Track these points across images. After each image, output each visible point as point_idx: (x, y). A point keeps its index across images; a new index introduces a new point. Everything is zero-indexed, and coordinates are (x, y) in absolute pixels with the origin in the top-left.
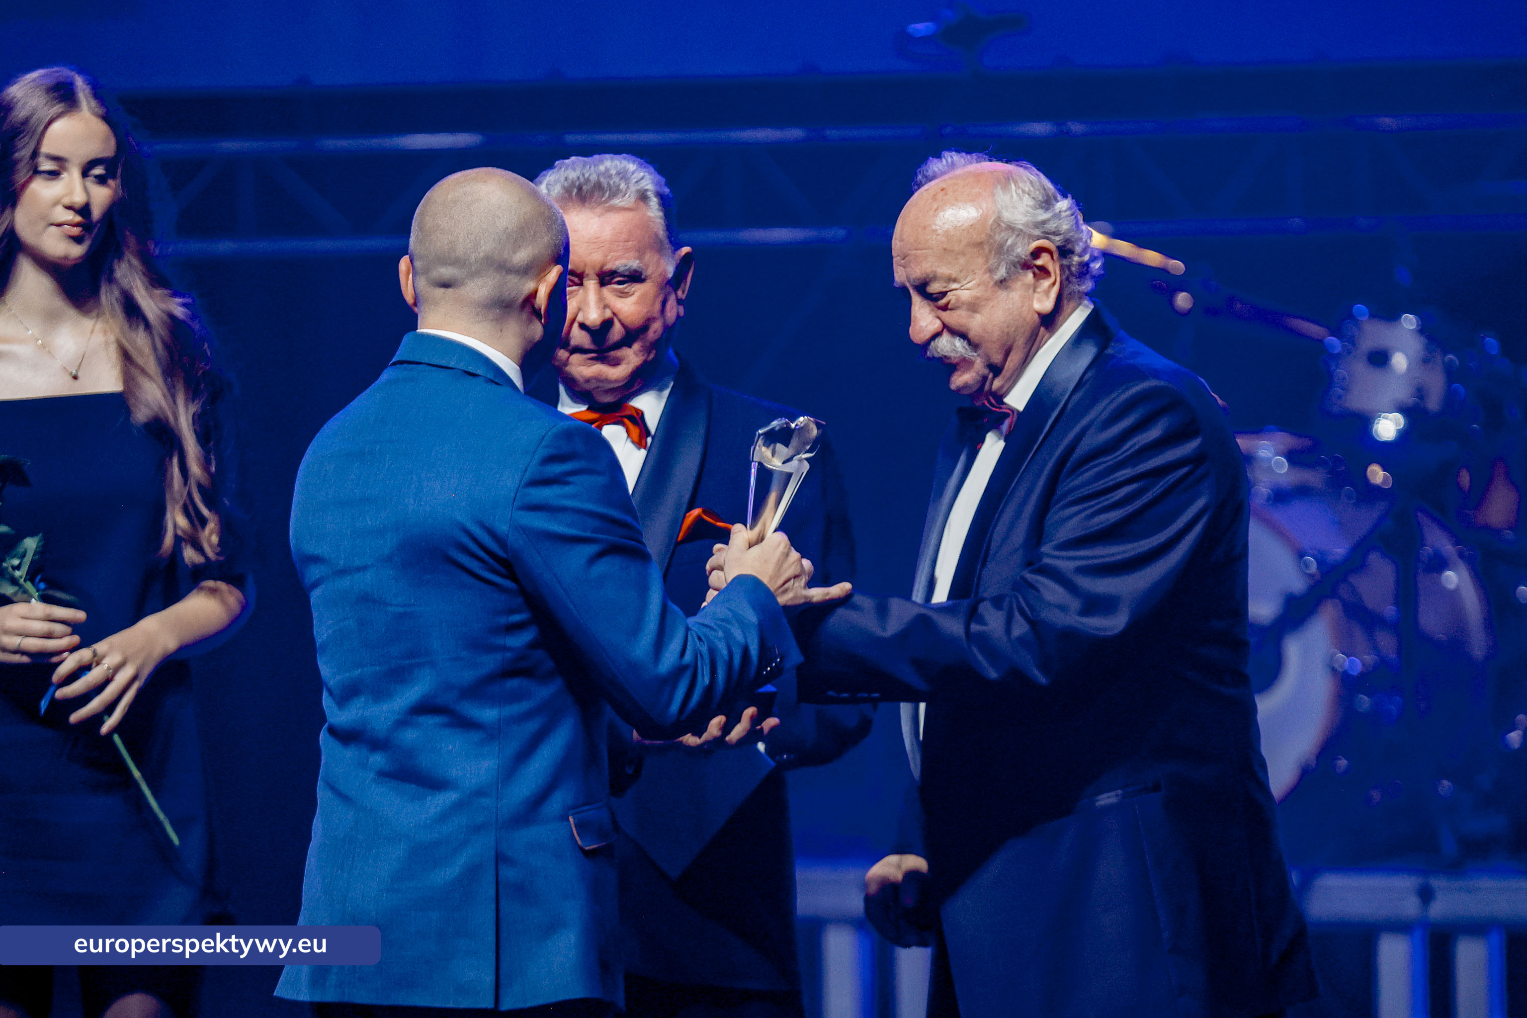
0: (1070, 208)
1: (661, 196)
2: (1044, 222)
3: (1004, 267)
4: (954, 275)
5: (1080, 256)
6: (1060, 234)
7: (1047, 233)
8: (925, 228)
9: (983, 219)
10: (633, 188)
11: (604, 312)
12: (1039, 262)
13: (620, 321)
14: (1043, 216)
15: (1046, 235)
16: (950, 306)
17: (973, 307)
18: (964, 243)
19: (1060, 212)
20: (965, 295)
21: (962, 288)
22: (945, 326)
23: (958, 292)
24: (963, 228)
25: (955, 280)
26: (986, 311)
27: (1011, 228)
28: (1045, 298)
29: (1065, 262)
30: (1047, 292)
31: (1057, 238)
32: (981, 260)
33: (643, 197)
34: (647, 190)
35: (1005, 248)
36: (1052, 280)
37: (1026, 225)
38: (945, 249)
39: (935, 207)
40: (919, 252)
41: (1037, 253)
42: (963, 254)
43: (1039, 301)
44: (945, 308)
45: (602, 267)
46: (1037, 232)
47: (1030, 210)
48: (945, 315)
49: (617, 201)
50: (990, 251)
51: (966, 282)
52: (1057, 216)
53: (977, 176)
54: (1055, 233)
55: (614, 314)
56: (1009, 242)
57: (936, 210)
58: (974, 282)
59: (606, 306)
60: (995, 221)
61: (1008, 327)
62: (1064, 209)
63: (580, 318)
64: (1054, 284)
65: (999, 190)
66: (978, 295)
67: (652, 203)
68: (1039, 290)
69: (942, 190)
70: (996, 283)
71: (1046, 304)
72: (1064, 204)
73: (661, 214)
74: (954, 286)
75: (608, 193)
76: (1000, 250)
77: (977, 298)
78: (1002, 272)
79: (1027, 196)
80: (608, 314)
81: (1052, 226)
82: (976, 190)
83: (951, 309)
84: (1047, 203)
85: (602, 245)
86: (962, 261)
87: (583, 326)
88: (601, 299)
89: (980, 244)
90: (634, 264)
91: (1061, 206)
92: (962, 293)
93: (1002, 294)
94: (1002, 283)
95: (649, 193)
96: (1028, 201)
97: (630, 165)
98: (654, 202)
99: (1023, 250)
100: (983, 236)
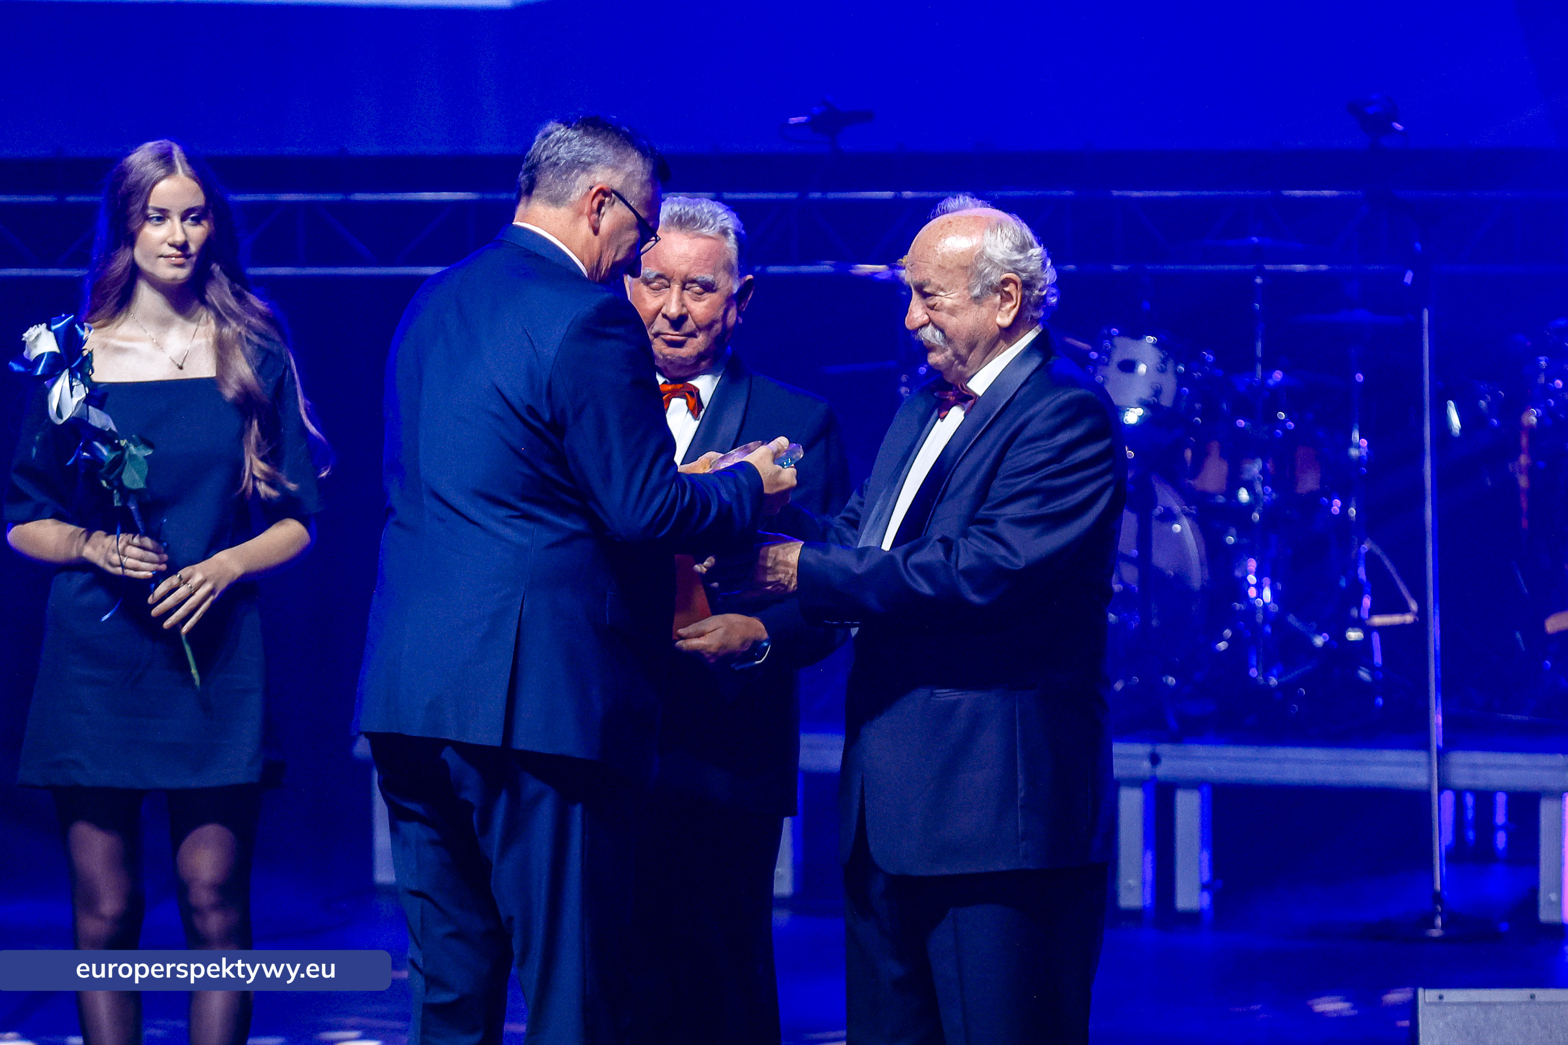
0: (1042, 254)
1: (737, 234)
2: (1017, 261)
3: (979, 288)
4: (942, 285)
5: (1041, 290)
6: (1026, 272)
7: (1016, 269)
8: (929, 247)
9: (973, 249)
10: (718, 225)
11: (682, 309)
12: (1007, 289)
13: (692, 317)
14: (1017, 256)
15: (1016, 271)
16: (935, 308)
17: (952, 311)
18: (955, 264)
19: (1032, 255)
20: (948, 302)
21: (947, 296)
22: (930, 320)
23: (944, 299)
24: (956, 253)
25: (942, 290)
26: (960, 317)
27: (990, 261)
28: (1006, 315)
29: (1027, 293)
30: (1009, 311)
31: (1024, 275)
32: (964, 280)
33: (724, 232)
34: (728, 228)
35: (983, 274)
36: (1014, 303)
37: (1002, 261)
38: (939, 266)
39: (940, 234)
40: (922, 263)
41: (1005, 282)
42: (952, 272)
43: (1001, 317)
44: (932, 308)
45: (686, 276)
46: (1008, 268)
47: (1008, 251)
48: (931, 312)
49: (704, 231)
50: (971, 275)
51: (949, 293)
52: (1029, 259)
53: (976, 218)
54: (1024, 271)
55: (688, 311)
56: (986, 271)
57: (940, 236)
58: (956, 294)
59: (683, 305)
60: (980, 253)
61: (974, 331)
62: (1035, 254)
63: (664, 310)
64: (1014, 306)
65: (988, 232)
66: (957, 304)
67: (730, 238)
68: (1003, 309)
69: (949, 222)
70: (971, 298)
71: (1005, 320)
72: (1037, 251)
73: (735, 246)
74: (941, 293)
75: (699, 224)
76: (980, 274)
77: (956, 306)
78: (977, 291)
79: (1008, 239)
80: (684, 310)
81: (1022, 265)
82: (972, 228)
83: (936, 310)
84: (1023, 247)
85: (689, 260)
86: (950, 276)
87: (665, 316)
88: (681, 299)
89: (966, 268)
90: (709, 277)
91: (1033, 252)
92: (947, 300)
93: (975, 307)
94: (977, 299)
95: (729, 230)
96: (1008, 244)
97: (719, 209)
98: (732, 236)
99: (996, 277)
100: (969, 262)
